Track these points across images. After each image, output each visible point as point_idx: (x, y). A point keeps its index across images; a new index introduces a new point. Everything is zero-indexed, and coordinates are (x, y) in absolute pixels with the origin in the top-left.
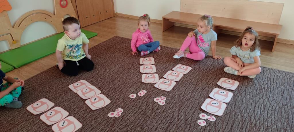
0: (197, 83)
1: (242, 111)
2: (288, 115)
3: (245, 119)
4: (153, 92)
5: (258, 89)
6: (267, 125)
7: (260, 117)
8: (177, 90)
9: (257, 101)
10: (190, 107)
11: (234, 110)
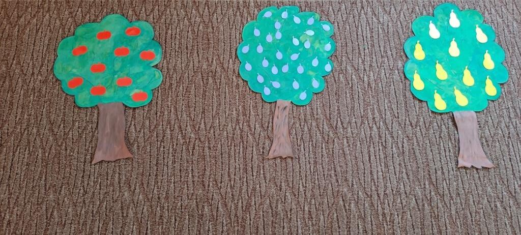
0: (242, 137)
1: (353, 185)
2: (426, 153)
3: (362, 207)
4: (165, 220)
5: (361, 95)
6: (401, 205)
7: (386, 187)
8: (211, 185)
9: (368, 140)
10: (261, 227)
11: (338, 191)
